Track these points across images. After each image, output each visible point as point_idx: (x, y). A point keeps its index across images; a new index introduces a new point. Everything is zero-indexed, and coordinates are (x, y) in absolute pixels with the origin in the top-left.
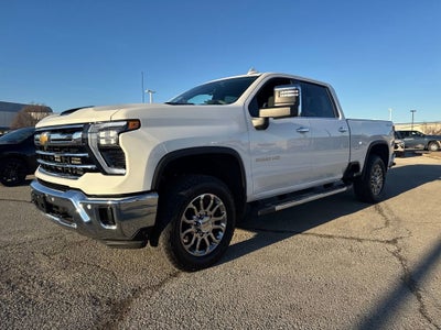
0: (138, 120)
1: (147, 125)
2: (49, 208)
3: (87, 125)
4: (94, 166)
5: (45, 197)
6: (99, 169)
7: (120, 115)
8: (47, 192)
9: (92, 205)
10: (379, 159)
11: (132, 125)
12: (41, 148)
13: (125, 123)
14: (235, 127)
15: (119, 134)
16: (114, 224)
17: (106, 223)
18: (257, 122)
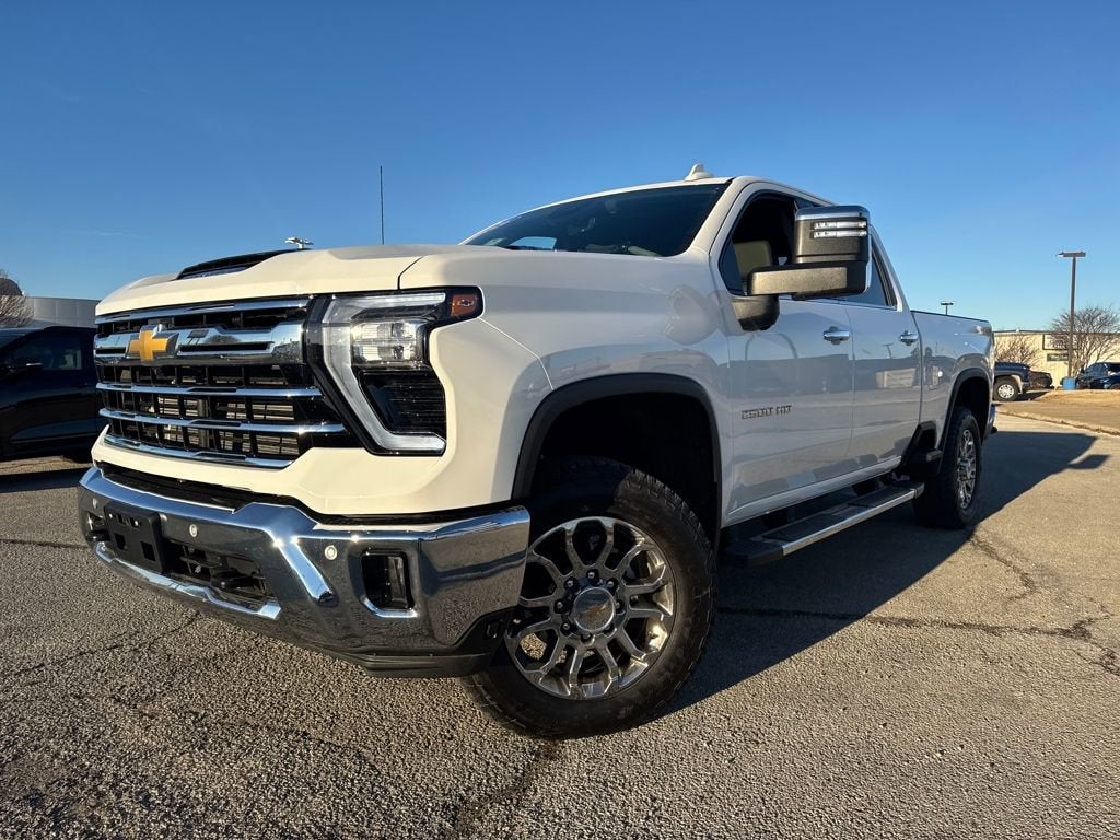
0: (474, 290)
1: (502, 307)
2: (171, 556)
3: (322, 301)
4: (340, 428)
5: (158, 523)
6: (353, 437)
7: (426, 272)
8: (166, 508)
9: (340, 546)
10: (970, 417)
11: (458, 304)
12: (112, 374)
13: (440, 298)
14: (697, 319)
15: (426, 330)
16: (411, 604)
17: (383, 604)
18: (742, 307)
